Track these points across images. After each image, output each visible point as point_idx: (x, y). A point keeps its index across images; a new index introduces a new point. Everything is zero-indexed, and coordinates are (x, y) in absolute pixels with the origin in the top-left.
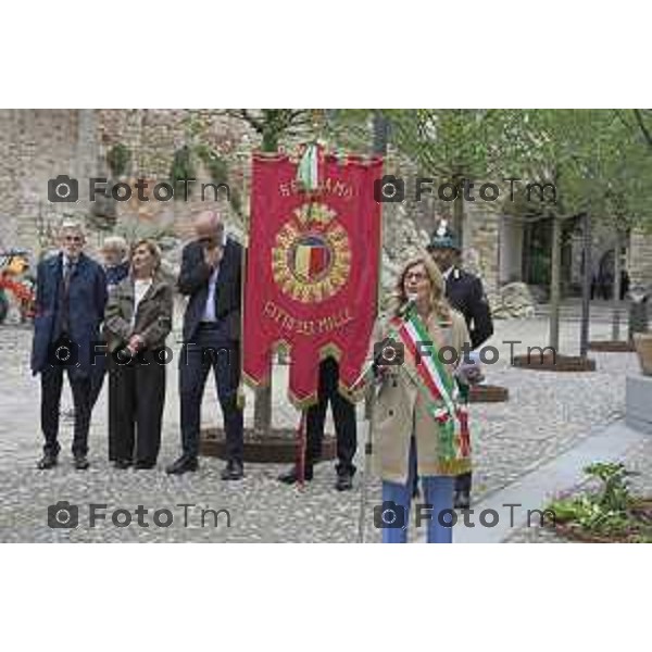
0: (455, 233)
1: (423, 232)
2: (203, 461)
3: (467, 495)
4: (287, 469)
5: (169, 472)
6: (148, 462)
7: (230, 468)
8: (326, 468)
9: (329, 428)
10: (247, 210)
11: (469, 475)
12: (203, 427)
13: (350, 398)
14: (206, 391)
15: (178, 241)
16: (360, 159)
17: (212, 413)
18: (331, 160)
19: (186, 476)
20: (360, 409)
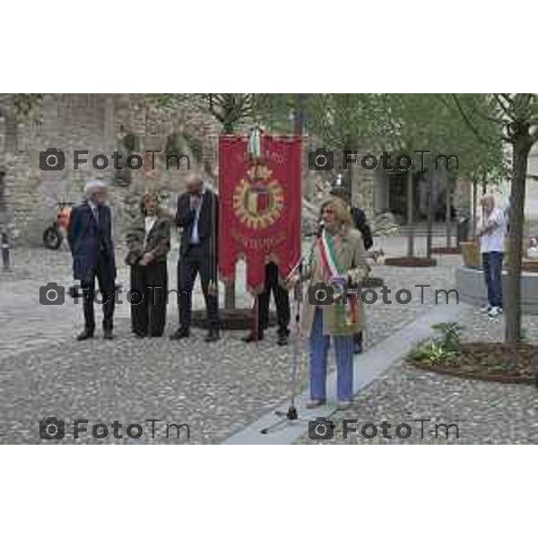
0: (347, 183)
1: (328, 183)
2: (193, 330)
3: (360, 345)
4: (247, 333)
5: (172, 338)
6: (158, 332)
7: (210, 335)
8: (271, 332)
9: (272, 307)
10: (216, 172)
11: (361, 334)
12: (193, 309)
13: (285, 287)
14: (195, 287)
15: (172, 193)
16: (287, 138)
17: (198, 301)
18: (268, 138)
19: (182, 340)
20: (291, 295)
